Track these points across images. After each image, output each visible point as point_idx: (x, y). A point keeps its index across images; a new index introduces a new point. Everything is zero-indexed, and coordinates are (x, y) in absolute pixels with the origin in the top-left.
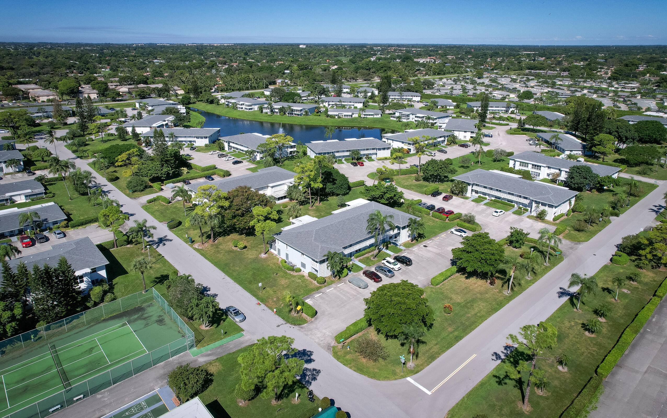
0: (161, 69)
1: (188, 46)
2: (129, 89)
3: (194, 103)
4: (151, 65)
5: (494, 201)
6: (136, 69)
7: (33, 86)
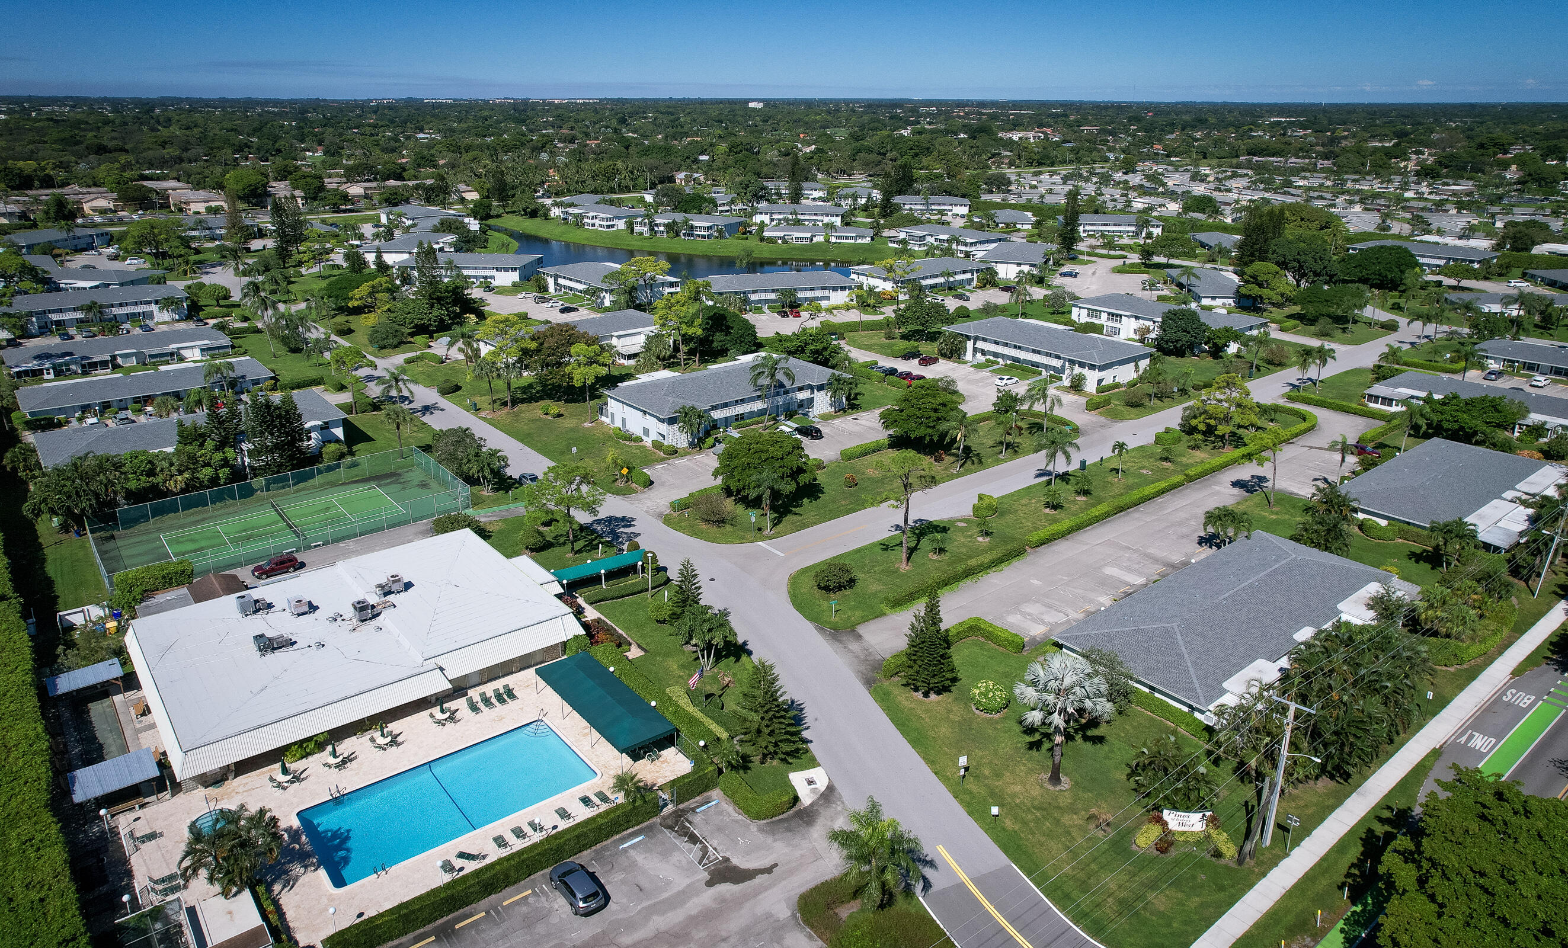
0: (433, 151)
1: (495, 104)
2: (366, 189)
3: (499, 216)
4: (411, 144)
5: (1010, 366)
6: (378, 151)
7: (174, 184)
